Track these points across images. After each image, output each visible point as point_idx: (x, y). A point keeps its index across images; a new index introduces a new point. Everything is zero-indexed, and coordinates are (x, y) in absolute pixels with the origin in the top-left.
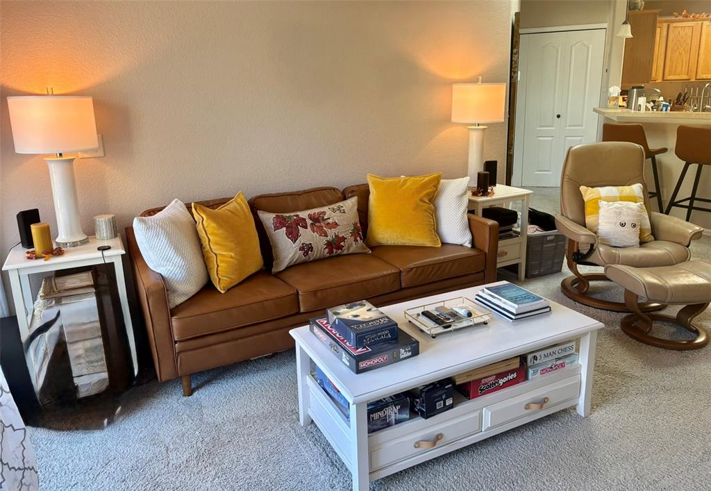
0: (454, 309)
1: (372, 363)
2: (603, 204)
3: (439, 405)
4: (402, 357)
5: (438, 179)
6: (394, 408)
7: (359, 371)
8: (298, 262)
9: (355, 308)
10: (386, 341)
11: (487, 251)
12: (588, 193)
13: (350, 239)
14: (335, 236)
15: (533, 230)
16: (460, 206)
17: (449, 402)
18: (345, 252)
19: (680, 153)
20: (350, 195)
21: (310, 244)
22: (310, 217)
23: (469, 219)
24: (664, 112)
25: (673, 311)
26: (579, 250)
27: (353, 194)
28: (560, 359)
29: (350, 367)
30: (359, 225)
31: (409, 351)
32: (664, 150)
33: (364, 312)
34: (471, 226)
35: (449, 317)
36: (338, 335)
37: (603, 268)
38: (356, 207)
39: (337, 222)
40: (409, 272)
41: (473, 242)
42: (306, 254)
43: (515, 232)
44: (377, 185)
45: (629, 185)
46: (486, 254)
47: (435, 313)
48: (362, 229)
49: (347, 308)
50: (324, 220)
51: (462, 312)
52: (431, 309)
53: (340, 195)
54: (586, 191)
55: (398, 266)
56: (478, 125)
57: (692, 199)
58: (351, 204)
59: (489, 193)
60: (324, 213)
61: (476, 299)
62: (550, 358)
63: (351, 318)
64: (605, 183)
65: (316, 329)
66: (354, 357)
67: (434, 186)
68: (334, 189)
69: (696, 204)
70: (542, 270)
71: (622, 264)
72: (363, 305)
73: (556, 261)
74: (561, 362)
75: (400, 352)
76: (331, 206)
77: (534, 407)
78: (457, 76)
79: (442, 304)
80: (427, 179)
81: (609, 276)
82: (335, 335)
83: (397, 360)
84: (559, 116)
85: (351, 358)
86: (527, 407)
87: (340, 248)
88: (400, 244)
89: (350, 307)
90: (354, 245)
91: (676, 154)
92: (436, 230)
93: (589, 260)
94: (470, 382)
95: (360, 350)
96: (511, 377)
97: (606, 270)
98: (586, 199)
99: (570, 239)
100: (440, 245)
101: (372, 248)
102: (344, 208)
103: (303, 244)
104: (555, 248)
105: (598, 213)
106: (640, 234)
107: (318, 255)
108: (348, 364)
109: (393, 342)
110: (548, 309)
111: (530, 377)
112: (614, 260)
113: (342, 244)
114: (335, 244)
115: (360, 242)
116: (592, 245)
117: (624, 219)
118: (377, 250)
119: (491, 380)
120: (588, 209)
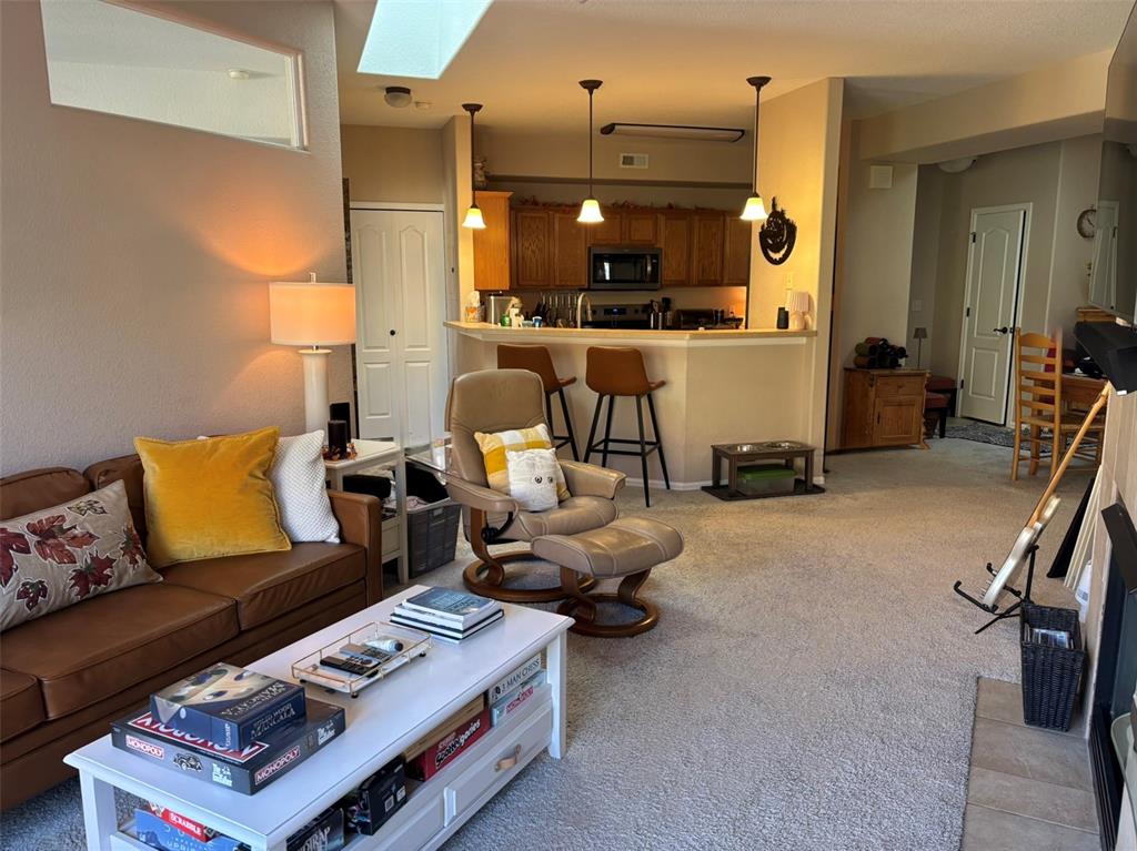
0: (370, 644)
1: (275, 767)
2: (511, 455)
3: (389, 804)
4: (321, 742)
5: (274, 438)
6: (321, 834)
7: (255, 789)
8: (15, 622)
9: (208, 681)
10: (289, 722)
11: (366, 545)
12: (487, 442)
13: (122, 561)
14: (92, 559)
15: (414, 505)
16: (314, 480)
17: (401, 794)
18: (113, 587)
19: (591, 384)
20: (102, 478)
21: (41, 582)
22: (33, 529)
23: (330, 498)
24: (537, 328)
25: (610, 586)
26: (487, 525)
27: (111, 475)
28: (526, 683)
29: (236, 787)
30: (135, 532)
31: (331, 729)
32: (573, 380)
33: (229, 684)
34: (334, 509)
35: (368, 658)
36: (188, 737)
37: (528, 544)
38: (125, 501)
39: (92, 531)
40: (252, 600)
41: (341, 535)
42: (33, 602)
43: (388, 510)
44: (159, 456)
45: (532, 426)
46: (365, 549)
47: (344, 657)
48: (141, 538)
49: (193, 684)
50: (64, 532)
51: (387, 646)
52: (333, 652)
53: (82, 480)
54: (483, 440)
55: (227, 593)
56: (317, 348)
57: (607, 440)
58: (113, 494)
59: (349, 454)
60: (62, 518)
61: (392, 621)
62: (516, 685)
63: (210, 699)
64: (502, 426)
65: (131, 741)
66: (243, 766)
67: (270, 450)
68: (67, 471)
69: (612, 446)
70: (430, 563)
71: (550, 534)
72: (222, 672)
73: (447, 545)
74: (528, 687)
75: (317, 734)
76: (73, 504)
77: (507, 764)
78: (271, 271)
79: (346, 642)
80: (254, 438)
81: (538, 553)
82: (183, 738)
83: (315, 748)
84: (393, 333)
85: (237, 769)
86: (498, 767)
87: (104, 580)
88: (216, 555)
89: (199, 682)
90: (131, 569)
91: (587, 383)
92: (280, 523)
93: (506, 535)
94: (424, 753)
95: (247, 751)
96: (473, 729)
97: (532, 546)
98: (484, 450)
99: (472, 509)
100: (289, 548)
101: (163, 571)
102: (102, 504)
103: (23, 585)
104: (446, 525)
105: (506, 468)
106: (558, 491)
107: (57, 603)
108: (229, 783)
109: (301, 720)
110: (500, 614)
111: (495, 720)
112: (540, 530)
113: (107, 572)
114: (92, 575)
115: (141, 563)
116: (511, 514)
117: (540, 472)
118: (171, 572)
119: (449, 741)
120: (489, 464)
